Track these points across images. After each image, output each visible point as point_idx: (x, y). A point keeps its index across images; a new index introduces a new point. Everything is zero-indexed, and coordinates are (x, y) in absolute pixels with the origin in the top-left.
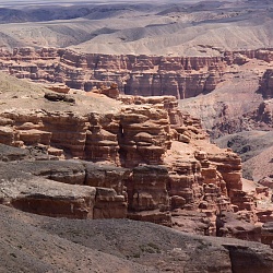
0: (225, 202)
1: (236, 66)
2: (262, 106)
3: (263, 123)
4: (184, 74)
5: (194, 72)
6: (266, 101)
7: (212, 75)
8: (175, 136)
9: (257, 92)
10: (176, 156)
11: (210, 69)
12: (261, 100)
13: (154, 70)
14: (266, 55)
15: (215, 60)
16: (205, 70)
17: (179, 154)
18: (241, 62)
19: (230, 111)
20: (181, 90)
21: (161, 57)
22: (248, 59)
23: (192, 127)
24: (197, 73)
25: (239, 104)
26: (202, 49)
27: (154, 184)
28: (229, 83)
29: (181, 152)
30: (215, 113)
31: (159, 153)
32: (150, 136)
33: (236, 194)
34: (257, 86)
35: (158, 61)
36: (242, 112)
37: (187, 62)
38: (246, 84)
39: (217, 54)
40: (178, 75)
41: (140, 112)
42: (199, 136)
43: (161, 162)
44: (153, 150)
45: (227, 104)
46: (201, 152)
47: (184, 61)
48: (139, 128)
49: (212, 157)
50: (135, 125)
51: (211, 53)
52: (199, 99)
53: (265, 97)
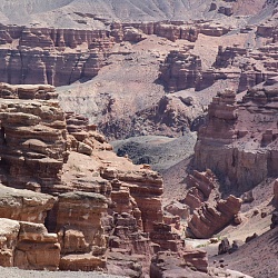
0: (143, 239)
1: (128, 44)
2: (164, 102)
3: (164, 126)
4: (54, 53)
5: (68, 50)
6: (169, 95)
7: (95, 56)
8: (74, 145)
9: (156, 82)
10: (75, 172)
11: (91, 47)
12: (162, 94)
13: (13, 46)
14: (169, 30)
15: (99, 34)
16: (84, 48)
17: (78, 169)
18: (135, 39)
19: (117, 106)
20: (49, 74)
21: (24, 28)
22: (144, 36)
23: (95, 133)
24: (73, 51)
25: (130, 98)
26: (80, 18)
27: (86, 217)
28: (117, 67)
29: (82, 167)
30: (96, 108)
31: (56, 169)
32: (43, 144)
33: (158, 228)
34: (156, 73)
35: (19, 33)
36: (135, 109)
37: (58, 35)
38: (141, 71)
39: (101, 26)
40: (46, 54)
41: (28, 110)
42: (105, 145)
43: (58, 181)
44: (47, 164)
45: (114, 96)
46: (109, 169)
47: (55, 34)
48: (28, 133)
49: (123, 175)
50: (23, 128)
51: (92, 25)
52: (75, 89)
53: (167, 90)
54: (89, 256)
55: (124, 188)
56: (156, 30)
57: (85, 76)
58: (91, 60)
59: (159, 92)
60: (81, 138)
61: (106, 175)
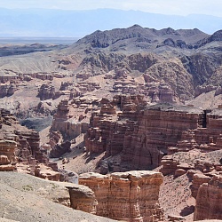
54: (10, 165)
55: (24, 138)
56: (37, 76)
57: (9, 95)
58: (11, 88)
59: (38, 100)
60: (7, 119)
61: (17, 133)
